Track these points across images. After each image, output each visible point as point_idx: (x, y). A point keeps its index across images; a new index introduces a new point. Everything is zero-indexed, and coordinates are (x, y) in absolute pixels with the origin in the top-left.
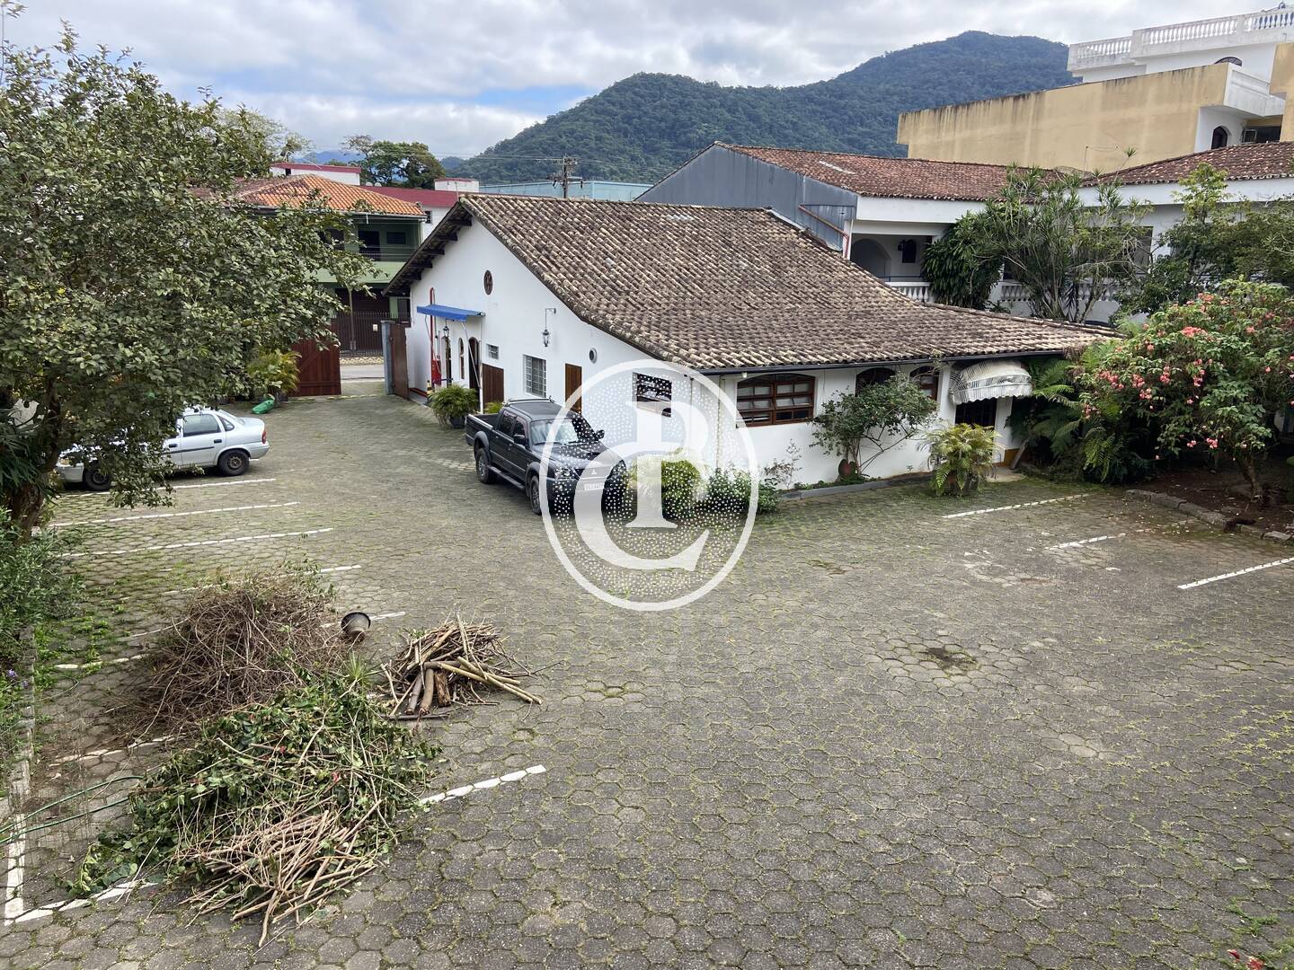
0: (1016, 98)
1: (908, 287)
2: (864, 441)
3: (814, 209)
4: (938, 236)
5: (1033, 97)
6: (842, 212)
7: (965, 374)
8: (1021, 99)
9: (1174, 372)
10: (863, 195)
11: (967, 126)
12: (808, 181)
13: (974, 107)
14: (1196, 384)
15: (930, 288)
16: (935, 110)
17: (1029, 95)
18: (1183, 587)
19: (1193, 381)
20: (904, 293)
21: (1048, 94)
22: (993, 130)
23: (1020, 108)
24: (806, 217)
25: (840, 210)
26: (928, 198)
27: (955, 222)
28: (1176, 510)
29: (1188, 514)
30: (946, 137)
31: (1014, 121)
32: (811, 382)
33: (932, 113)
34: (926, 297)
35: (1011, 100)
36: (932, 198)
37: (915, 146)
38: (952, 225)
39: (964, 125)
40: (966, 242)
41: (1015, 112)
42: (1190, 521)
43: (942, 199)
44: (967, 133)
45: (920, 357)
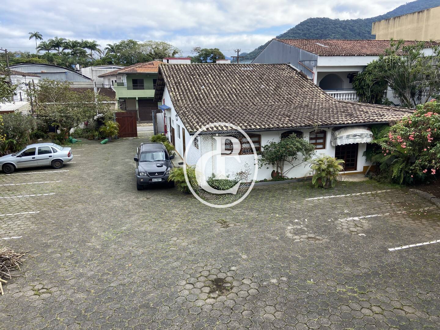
0: (419, 12)
1: (335, 94)
2: (285, 162)
3: (303, 62)
4: (360, 71)
5: (426, 12)
6: (313, 63)
7: (337, 133)
8: (421, 13)
9: (416, 135)
10: (320, 55)
11: (399, 25)
12: (302, 51)
13: (402, 18)
14: (429, 141)
15: (356, 93)
16: (386, 20)
17: (424, 11)
18: (391, 250)
19: (428, 140)
20: (333, 96)
21: (432, 10)
22: (410, 26)
23: (420, 17)
24: (301, 66)
25: (312, 62)
26: (352, 55)
27: (367, 65)
28: (430, 201)
29: (434, 204)
30: (391, 30)
31: (418, 22)
32: (259, 136)
33: (385, 21)
34: (355, 97)
35: (417, 13)
36: (354, 55)
37: (379, 35)
38: (366, 66)
39: (398, 25)
40: (370, 74)
41: (418, 19)
42: (432, 208)
43: (359, 55)
44: (399, 29)
45: (309, 126)
